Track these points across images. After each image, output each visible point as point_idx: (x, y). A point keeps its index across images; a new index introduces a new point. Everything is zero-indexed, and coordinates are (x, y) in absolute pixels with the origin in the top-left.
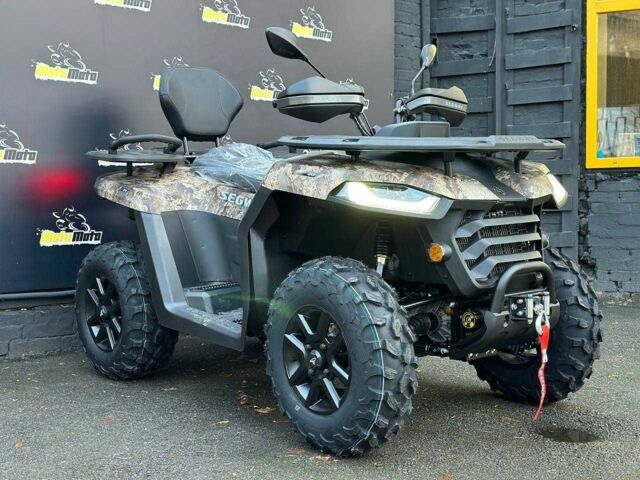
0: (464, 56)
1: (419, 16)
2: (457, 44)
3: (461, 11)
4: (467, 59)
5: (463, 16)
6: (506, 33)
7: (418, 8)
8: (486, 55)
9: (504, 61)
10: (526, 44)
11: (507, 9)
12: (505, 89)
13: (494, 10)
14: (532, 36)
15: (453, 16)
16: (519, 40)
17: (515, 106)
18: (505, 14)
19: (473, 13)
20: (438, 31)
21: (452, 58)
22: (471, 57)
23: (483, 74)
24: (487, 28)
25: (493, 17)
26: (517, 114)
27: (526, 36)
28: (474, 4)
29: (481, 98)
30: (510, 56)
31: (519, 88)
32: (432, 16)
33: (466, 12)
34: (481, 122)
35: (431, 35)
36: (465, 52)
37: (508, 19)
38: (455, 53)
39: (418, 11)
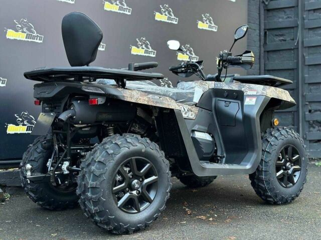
0: (281, 40)
1: (258, 20)
2: (277, 34)
3: (280, 18)
4: (283, 42)
5: (280, 20)
6: (303, 28)
7: (258, 15)
8: (293, 40)
9: (303, 42)
10: (315, 34)
11: (305, 16)
12: (303, 57)
13: (298, 17)
14: (318, 29)
15: (275, 20)
16: (311, 32)
17: (309, 65)
18: (303, 19)
19: (286, 18)
20: (267, 28)
21: (275, 41)
22: (285, 40)
23: (292, 49)
24: (293, 26)
25: (297, 21)
26: (310, 69)
27: (314, 30)
28: (287, 14)
29: (291, 62)
30: (306, 40)
31: (311, 56)
32: (265, 20)
33: (282, 18)
34: (290, 74)
35: (265, 29)
36: (282, 38)
37: (305, 21)
38: (277, 39)
39: (258, 17)
